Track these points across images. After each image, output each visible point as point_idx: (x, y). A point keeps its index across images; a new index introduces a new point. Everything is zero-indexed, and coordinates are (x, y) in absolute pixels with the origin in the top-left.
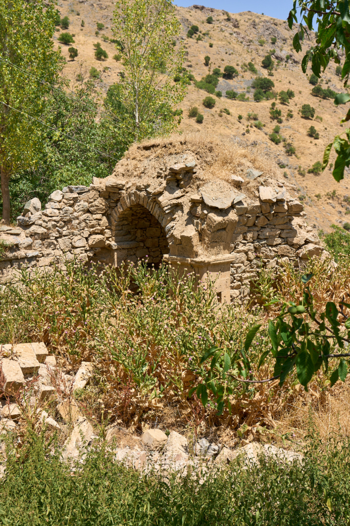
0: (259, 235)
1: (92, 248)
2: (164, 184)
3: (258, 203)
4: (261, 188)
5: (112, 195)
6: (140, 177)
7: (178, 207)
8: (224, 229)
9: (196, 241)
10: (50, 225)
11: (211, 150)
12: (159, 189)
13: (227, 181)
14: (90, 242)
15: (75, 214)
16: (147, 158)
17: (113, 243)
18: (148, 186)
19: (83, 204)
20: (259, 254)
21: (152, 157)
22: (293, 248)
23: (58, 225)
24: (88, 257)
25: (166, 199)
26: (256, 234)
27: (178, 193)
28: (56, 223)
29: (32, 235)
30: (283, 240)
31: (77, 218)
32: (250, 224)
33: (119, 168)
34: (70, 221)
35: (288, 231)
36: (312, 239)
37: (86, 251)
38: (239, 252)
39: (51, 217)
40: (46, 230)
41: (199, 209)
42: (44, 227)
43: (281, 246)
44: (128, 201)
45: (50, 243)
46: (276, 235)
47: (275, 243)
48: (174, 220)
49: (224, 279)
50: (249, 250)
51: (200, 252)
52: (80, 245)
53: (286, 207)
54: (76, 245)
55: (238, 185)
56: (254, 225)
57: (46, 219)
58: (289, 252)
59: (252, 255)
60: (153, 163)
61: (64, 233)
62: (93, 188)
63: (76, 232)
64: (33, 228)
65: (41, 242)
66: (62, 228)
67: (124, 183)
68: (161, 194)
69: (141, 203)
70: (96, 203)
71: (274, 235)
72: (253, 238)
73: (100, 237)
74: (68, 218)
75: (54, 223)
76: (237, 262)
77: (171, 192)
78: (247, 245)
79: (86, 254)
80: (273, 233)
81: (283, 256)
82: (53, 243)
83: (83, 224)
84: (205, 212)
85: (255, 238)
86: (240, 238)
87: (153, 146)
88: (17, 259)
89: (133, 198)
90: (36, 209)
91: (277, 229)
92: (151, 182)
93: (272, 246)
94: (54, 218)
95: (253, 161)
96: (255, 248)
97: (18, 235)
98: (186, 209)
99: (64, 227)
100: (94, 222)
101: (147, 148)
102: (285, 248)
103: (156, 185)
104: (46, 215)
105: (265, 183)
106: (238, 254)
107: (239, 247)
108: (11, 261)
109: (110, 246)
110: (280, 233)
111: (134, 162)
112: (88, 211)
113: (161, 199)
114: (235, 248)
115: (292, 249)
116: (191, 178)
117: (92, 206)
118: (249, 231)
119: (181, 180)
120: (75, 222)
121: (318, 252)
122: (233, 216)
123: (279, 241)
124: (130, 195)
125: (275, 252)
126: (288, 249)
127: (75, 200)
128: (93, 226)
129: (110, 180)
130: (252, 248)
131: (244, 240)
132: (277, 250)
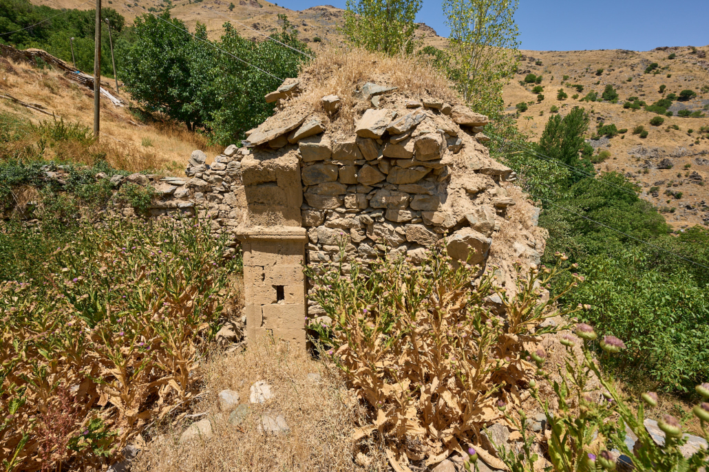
0: (369, 201)
3: (353, 140)
4: (368, 111)
8: (274, 183)
10: (211, 178)
20: (371, 235)
22: (435, 232)
23: (224, 179)
26: (362, 199)
28: (220, 177)
29: (192, 186)
30: (415, 214)
32: (347, 179)
35: (421, 197)
36: (473, 218)
38: (332, 226)
39: (216, 170)
40: (206, 183)
42: (205, 180)
45: (213, 196)
46: (400, 204)
47: (400, 219)
49: (289, 266)
50: (351, 225)
53: (409, 148)
57: (209, 172)
58: (425, 239)
59: (357, 235)
61: (231, 188)
64: (193, 180)
65: (202, 194)
66: (229, 182)
71: (396, 203)
72: (358, 204)
74: (234, 173)
75: (217, 176)
76: (329, 242)
78: (347, 216)
80: (395, 201)
81: (415, 245)
82: (216, 197)
85: (363, 207)
86: (332, 203)
88: (172, 208)
93: (396, 224)
94: (218, 172)
96: (362, 223)
97: (180, 185)
102: (418, 231)
104: (210, 169)
105: (380, 103)
106: (331, 230)
107: (331, 219)
108: (165, 209)
114: (325, 220)
115: (430, 235)
118: (348, 193)
123: (406, 215)
126: (423, 234)
130: (357, 222)
131: (340, 207)
132: (403, 233)
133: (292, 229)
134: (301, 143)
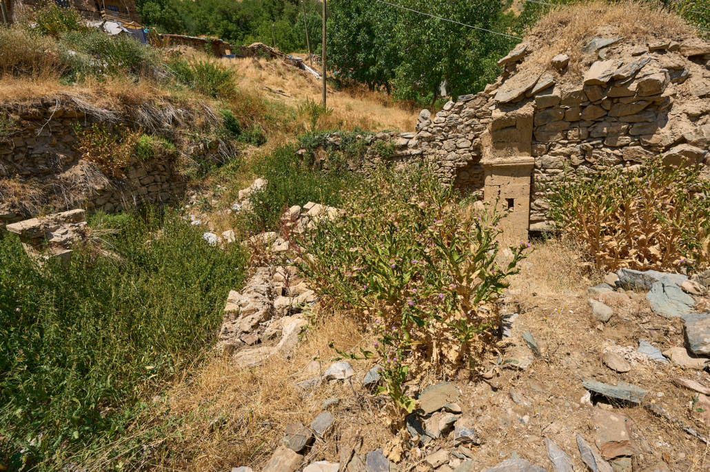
3: (580, 88)
4: (595, 64)
8: (515, 127)
10: (435, 130)
15: (460, 120)
19: (469, 110)
20: (590, 158)
22: (651, 151)
24: (473, 156)
28: (441, 128)
29: (420, 138)
31: (462, 123)
32: (572, 118)
35: (640, 125)
36: (690, 136)
37: (470, 151)
38: (555, 155)
40: (430, 134)
42: (429, 132)
43: (628, 148)
45: (435, 144)
46: (619, 132)
47: (618, 144)
50: (572, 153)
52: (464, 146)
53: (632, 88)
54: (460, 146)
55: (560, 67)
57: (433, 125)
58: (641, 158)
61: (449, 136)
63: (460, 135)
64: (421, 133)
66: (447, 132)
74: (452, 123)
75: (438, 128)
76: (551, 166)
78: (569, 145)
79: (469, 154)
81: (631, 162)
82: (437, 145)
83: (468, 128)
90: (425, 118)
91: (620, 123)
94: (439, 125)
96: (582, 150)
97: (411, 138)
99: (449, 131)
102: (635, 152)
104: (433, 123)
105: (607, 55)
110: (628, 129)
112: (475, 117)
114: (549, 150)
115: (647, 153)
117: (478, 112)
120: (460, 127)
122: (527, 110)
125: (617, 156)
127: (461, 108)
130: (577, 150)
131: (563, 139)
132: (620, 154)
133: (524, 158)
134: (537, 96)
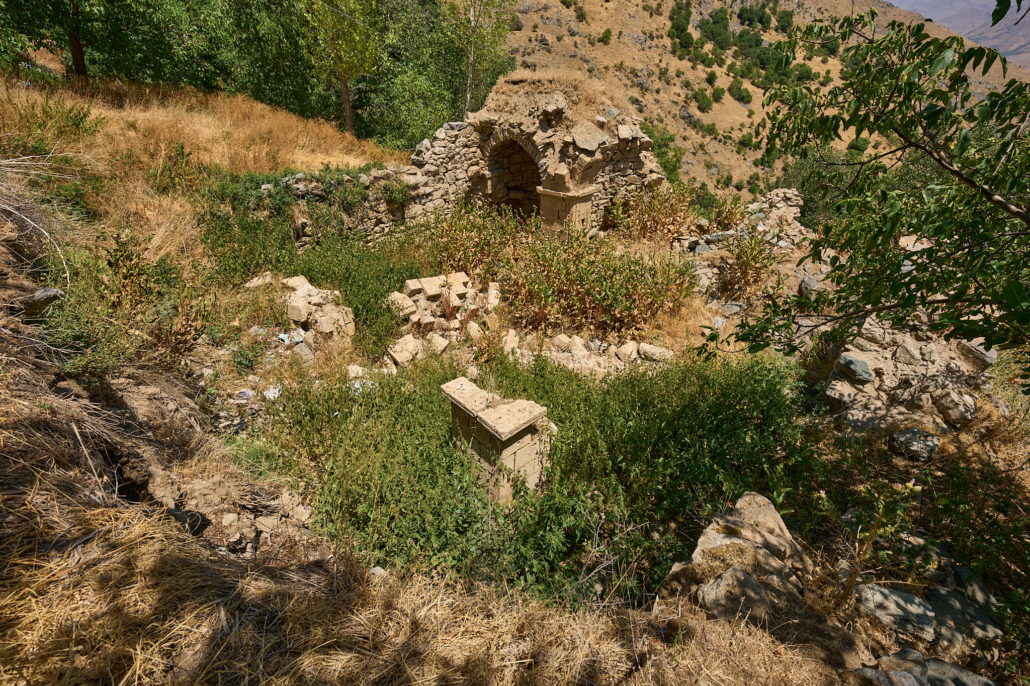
0: (614, 168)
1: (471, 179)
2: (537, 125)
3: (617, 142)
4: (620, 127)
5: (485, 129)
6: (511, 113)
7: (550, 145)
8: (591, 166)
9: (567, 178)
10: (439, 162)
11: (576, 88)
12: (532, 129)
13: (593, 122)
14: (469, 174)
16: (516, 93)
17: (487, 172)
18: (521, 124)
19: (462, 140)
20: (613, 183)
21: (521, 93)
22: (640, 177)
23: (445, 161)
24: (468, 186)
25: (540, 138)
26: (612, 167)
27: (550, 132)
28: (443, 160)
29: (427, 173)
30: (633, 171)
32: (609, 159)
33: (490, 102)
34: (453, 157)
35: (637, 163)
36: (655, 170)
37: (466, 182)
38: (598, 183)
39: (439, 155)
40: (436, 168)
41: (571, 149)
42: (435, 165)
43: (631, 176)
44: (501, 137)
45: (439, 178)
47: (626, 174)
48: (546, 157)
49: (587, 207)
50: (606, 181)
51: (571, 187)
52: (462, 177)
53: (638, 143)
55: (601, 125)
56: (612, 160)
57: (436, 157)
58: (636, 181)
60: (523, 100)
61: (450, 168)
62: (470, 124)
63: (458, 166)
64: (427, 167)
65: (433, 178)
66: (447, 163)
67: (496, 118)
68: (535, 133)
69: (514, 139)
70: (472, 138)
71: (627, 167)
72: (609, 170)
73: (475, 168)
74: (452, 154)
75: (441, 160)
76: (596, 192)
77: (545, 131)
78: (605, 176)
79: (466, 184)
81: (631, 184)
82: (442, 178)
83: (463, 158)
84: (577, 153)
85: (611, 171)
86: (600, 172)
87: (522, 81)
88: (418, 196)
89: (506, 133)
90: (428, 150)
91: (629, 162)
92: (523, 120)
93: (624, 176)
94: (441, 156)
95: (612, 99)
96: (610, 179)
97: (415, 174)
98: (558, 149)
99: (449, 162)
100: (471, 155)
101: (515, 83)
102: (634, 178)
103: (530, 125)
104: (435, 154)
105: (623, 122)
106: (597, 185)
107: (598, 180)
108: (413, 199)
109: (483, 174)
110: (631, 165)
111: (504, 97)
113: (535, 138)
116: (561, 118)
117: (469, 141)
118: (607, 165)
119: (552, 120)
120: (457, 157)
121: (659, 181)
122: (598, 156)
123: (629, 172)
124: (503, 131)
125: (626, 181)
126: (636, 179)
128: (470, 159)
129: (483, 115)
